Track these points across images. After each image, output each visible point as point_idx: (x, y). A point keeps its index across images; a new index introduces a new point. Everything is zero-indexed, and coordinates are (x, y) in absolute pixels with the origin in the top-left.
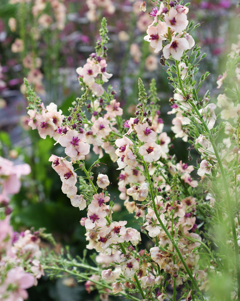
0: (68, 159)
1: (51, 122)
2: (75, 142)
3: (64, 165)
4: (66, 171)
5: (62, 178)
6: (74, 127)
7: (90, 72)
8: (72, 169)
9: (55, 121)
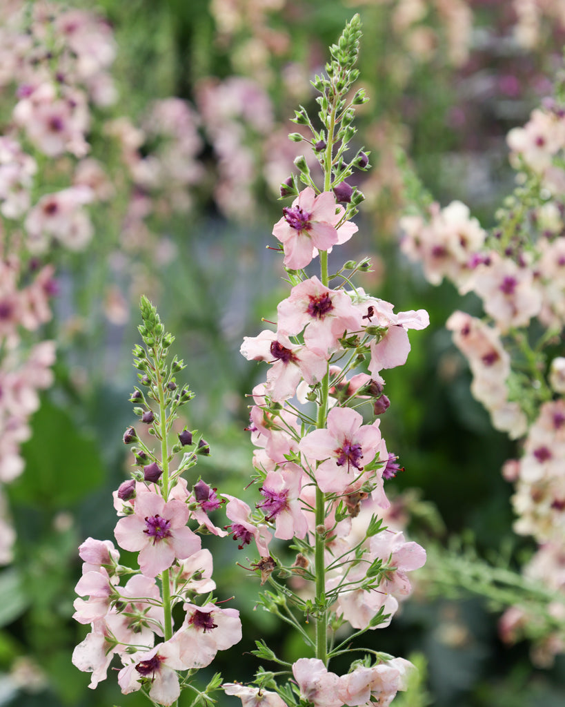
0: (492, 323)
1: (455, 247)
2: (509, 286)
3: (482, 337)
4: (485, 350)
5: (477, 366)
6: (508, 253)
7: (540, 142)
8: (498, 347)
9: (463, 242)
